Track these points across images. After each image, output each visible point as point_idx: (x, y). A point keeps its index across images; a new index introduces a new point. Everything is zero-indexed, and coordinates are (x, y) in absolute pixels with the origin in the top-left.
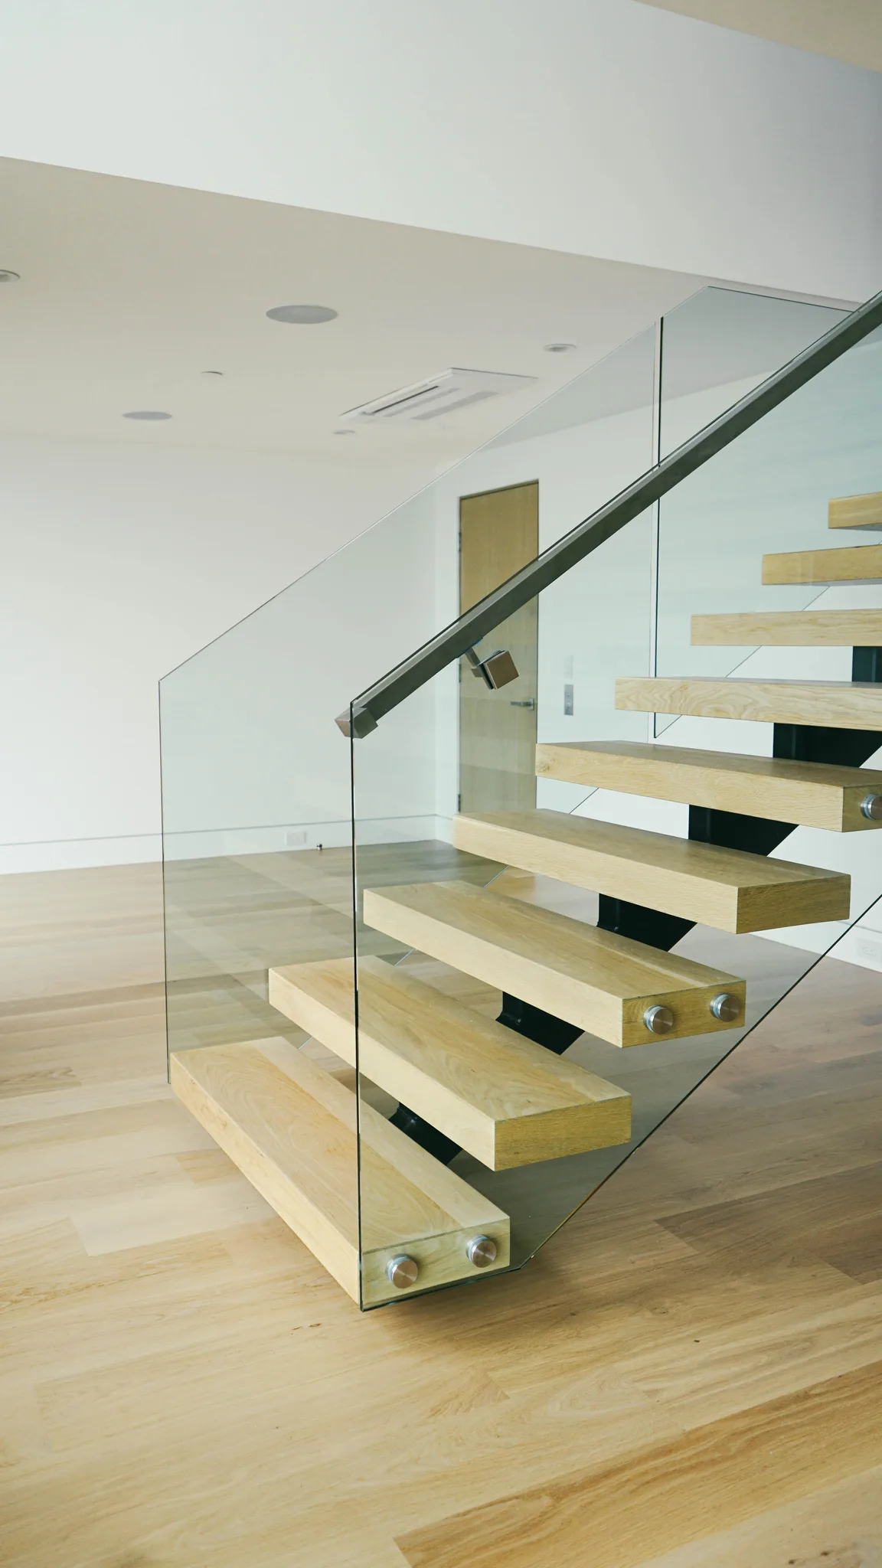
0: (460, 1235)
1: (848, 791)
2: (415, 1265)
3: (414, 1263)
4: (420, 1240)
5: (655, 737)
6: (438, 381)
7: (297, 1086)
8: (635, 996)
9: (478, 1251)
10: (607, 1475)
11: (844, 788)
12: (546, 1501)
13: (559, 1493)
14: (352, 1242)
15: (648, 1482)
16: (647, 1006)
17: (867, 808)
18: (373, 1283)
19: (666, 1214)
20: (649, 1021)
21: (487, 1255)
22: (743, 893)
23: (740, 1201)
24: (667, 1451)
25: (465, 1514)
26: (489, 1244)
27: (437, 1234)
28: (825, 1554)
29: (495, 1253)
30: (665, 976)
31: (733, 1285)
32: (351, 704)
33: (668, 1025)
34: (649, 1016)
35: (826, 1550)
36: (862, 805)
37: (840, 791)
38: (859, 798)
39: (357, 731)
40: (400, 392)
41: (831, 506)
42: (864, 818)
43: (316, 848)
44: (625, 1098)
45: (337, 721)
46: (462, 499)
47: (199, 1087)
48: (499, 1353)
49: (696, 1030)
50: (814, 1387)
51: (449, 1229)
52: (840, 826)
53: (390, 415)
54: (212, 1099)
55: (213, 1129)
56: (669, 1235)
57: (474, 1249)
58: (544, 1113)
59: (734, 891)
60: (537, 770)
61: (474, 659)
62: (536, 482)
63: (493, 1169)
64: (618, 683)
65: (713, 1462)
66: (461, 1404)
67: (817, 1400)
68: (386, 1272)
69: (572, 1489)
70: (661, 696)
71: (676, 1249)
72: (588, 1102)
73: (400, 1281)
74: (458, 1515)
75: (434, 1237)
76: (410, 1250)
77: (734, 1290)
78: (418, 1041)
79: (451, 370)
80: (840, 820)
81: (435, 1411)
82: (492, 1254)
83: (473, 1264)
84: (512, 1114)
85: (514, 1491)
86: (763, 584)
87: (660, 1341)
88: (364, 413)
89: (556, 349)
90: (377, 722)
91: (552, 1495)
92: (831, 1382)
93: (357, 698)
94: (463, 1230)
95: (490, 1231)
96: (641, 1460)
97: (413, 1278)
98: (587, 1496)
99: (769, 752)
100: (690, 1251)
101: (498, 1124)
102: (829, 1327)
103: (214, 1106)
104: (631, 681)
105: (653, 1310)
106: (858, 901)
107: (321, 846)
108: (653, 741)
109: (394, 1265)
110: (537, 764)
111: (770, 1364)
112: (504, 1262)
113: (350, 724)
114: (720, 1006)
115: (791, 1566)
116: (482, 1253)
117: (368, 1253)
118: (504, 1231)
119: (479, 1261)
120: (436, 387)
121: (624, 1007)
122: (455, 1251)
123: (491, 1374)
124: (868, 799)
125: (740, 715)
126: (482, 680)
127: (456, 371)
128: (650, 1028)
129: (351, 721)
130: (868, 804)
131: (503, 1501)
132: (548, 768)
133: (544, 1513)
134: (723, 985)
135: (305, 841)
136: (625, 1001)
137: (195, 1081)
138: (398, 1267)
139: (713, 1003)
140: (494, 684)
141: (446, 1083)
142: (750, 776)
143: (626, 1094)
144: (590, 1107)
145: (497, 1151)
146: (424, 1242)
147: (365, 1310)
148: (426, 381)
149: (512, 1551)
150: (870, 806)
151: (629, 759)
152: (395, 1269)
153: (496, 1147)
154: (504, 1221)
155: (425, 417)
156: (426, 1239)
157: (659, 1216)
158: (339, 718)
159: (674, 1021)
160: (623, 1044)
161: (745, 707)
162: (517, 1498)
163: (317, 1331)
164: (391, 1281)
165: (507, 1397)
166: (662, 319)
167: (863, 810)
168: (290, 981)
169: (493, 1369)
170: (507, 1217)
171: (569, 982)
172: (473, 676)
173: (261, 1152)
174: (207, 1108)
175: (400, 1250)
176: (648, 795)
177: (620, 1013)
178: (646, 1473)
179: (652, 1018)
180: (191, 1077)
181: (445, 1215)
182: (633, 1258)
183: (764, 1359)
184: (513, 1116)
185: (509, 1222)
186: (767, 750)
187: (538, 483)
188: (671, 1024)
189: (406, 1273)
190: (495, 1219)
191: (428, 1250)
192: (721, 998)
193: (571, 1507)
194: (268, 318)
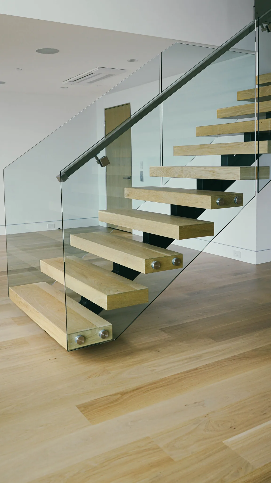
0: (97, 330)
1: (212, 197)
2: (84, 338)
3: (83, 338)
4: (85, 331)
5: (163, 185)
6: (94, 71)
7: (49, 294)
8: (149, 258)
9: (102, 334)
10: (138, 389)
11: (211, 196)
12: (119, 396)
13: (123, 394)
14: (65, 332)
15: (149, 390)
16: (153, 261)
17: (218, 202)
18: (71, 343)
19: (163, 327)
20: (153, 266)
21: (105, 335)
22: (181, 228)
23: (185, 324)
24: (155, 383)
25: (96, 399)
26: (106, 332)
27: (90, 329)
28: (195, 403)
29: (108, 335)
30: (159, 253)
31: (180, 344)
32: (61, 172)
33: (159, 267)
34: (153, 264)
35: (195, 402)
36: (217, 201)
37: (210, 197)
38: (215, 199)
39: (62, 179)
40: (82, 75)
41: (217, 111)
42: (217, 205)
43: (58, 229)
44: (146, 289)
45: (56, 177)
46: (106, 109)
47: (19, 296)
48: (109, 363)
49: (168, 269)
50: (199, 367)
51: (94, 328)
52: (210, 208)
53: (79, 82)
54: (22, 299)
55: (23, 309)
56: (163, 333)
57: (101, 333)
58: (122, 293)
59: (178, 227)
60: (125, 196)
61: (97, 158)
62: (129, 104)
63: (107, 310)
64: (151, 168)
65: (168, 385)
66: (97, 375)
67: (200, 370)
68: (75, 341)
69: (127, 393)
70: (163, 172)
71: (165, 336)
72: (135, 290)
73: (79, 343)
74: (94, 400)
75: (89, 330)
76: (82, 334)
77: (180, 345)
78: (86, 277)
79: (98, 68)
80: (210, 206)
81: (89, 377)
82: (106, 335)
83: (101, 338)
84: (112, 293)
85: (110, 394)
86: (196, 136)
87: (156, 358)
88: (70, 81)
89: (131, 61)
90: (69, 177)
91: (121, 394)
92: (204, 366)
93: (62, 170)
94: (98, 328)
95: (106, 329)
96: (147, 386)
97: (83, 342)
98: (131, 394)
99: (195, 188)
100: (169, 336)
101: (108, 296)
102: (206, 353)
103: (23, 301)
104: (154, 167)
105: (155, 351)
106: (216, 230)
107: (60, 228)
108: (162, 186)
109: (77, 338)
110: (125, 194)
111: (187, 362)
112: (111, 338)
113: (60, 178)
114: (174, 261)
115: (186, 406)
116: (104, 335)
117: (69, 334)
118: (111, 328)
119: (103, 337)
120: (94, 73)
121: (145, 262)
122: (96, 334)
123: (106, 368)
124: (218, 200)
125: (186, 176)
126: (99, 165)
127: (99, 68)
128: (153, 268)
129: (61, 177)
130: (218, 201)
131: (107, 396)
132: (128, 195)
133: (118, 398)
134: (176, 255)
135: (54, 227)
136: (146, 260)
137: (17, 294)
138: (78, 339)
139: (173, 261)
140: (103, 166)
141: (93, 287)
142: (186, 194)
143: (147, 288)
144: (136, 291)
145: (107, 304)
146: (86, 331)
147: (69, 351)
148: (90, 71)
149: (109, 407)
150: (219, 201)
151: (152, 191)
152: (77, 339)
153: (107, 303)
154: (110, 326)
155: (90, 82)
156: (87, 330)
157: (160, 328)
158: (58, 176)
159: (160, 266)
160: (145, 272)
161: (187, 174)
162: (111, 395)
163: (55, 360)
164: (76, 343)
165: (110, 373)
166: (161, 53)
167: (217, 202)
168: (47, 263)
169: (107, 367)
170: (111, 324)
171: (130, 256)
172: (97, 164)
173: (38, 312)
174: (21, 302)
175: (79, 334)
176: (157, 202)
177: (144, 263)
178: (148, 388)
179: (154, 265)
180: (16, 293)
181: (93, 325)
182: (151, 339)
183: (186, 361)
184: (112, 294)
185: (112, 326)
186: (195, 187)
187: (130, 104)
188: (159, 266)
189: (81, 340)
190: (107, 325)
191: (88, 334)
192: (175, 259)
193: (126, 397)
194: (36, 52)
